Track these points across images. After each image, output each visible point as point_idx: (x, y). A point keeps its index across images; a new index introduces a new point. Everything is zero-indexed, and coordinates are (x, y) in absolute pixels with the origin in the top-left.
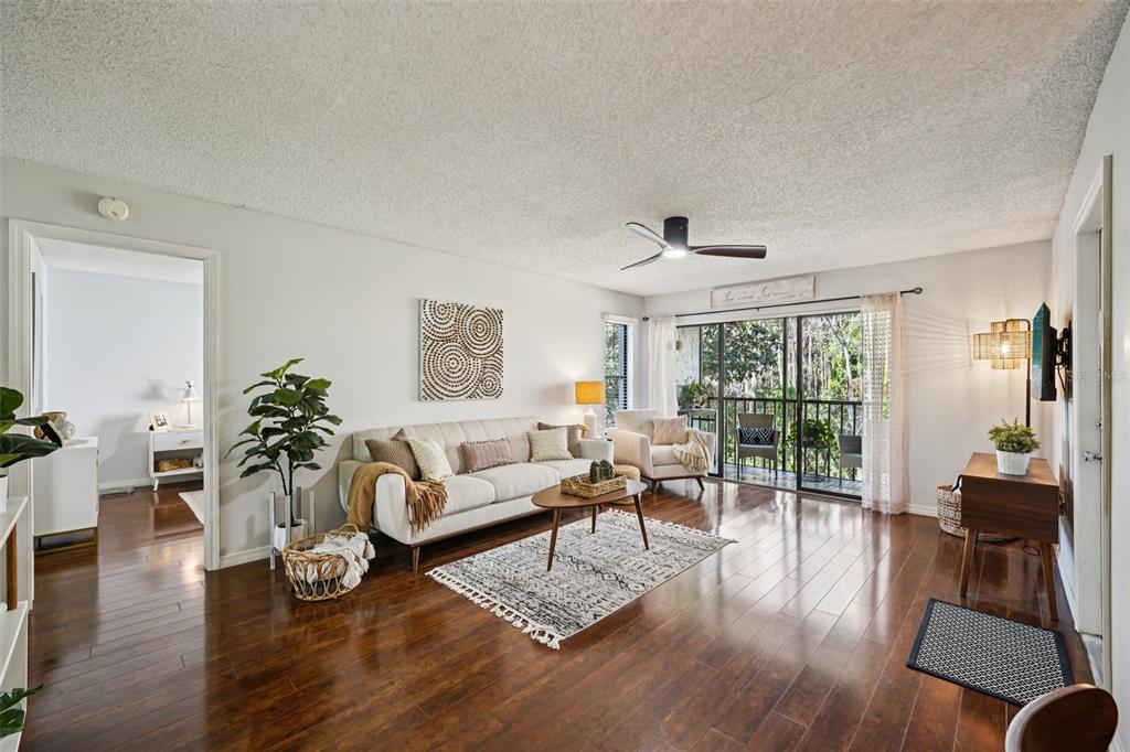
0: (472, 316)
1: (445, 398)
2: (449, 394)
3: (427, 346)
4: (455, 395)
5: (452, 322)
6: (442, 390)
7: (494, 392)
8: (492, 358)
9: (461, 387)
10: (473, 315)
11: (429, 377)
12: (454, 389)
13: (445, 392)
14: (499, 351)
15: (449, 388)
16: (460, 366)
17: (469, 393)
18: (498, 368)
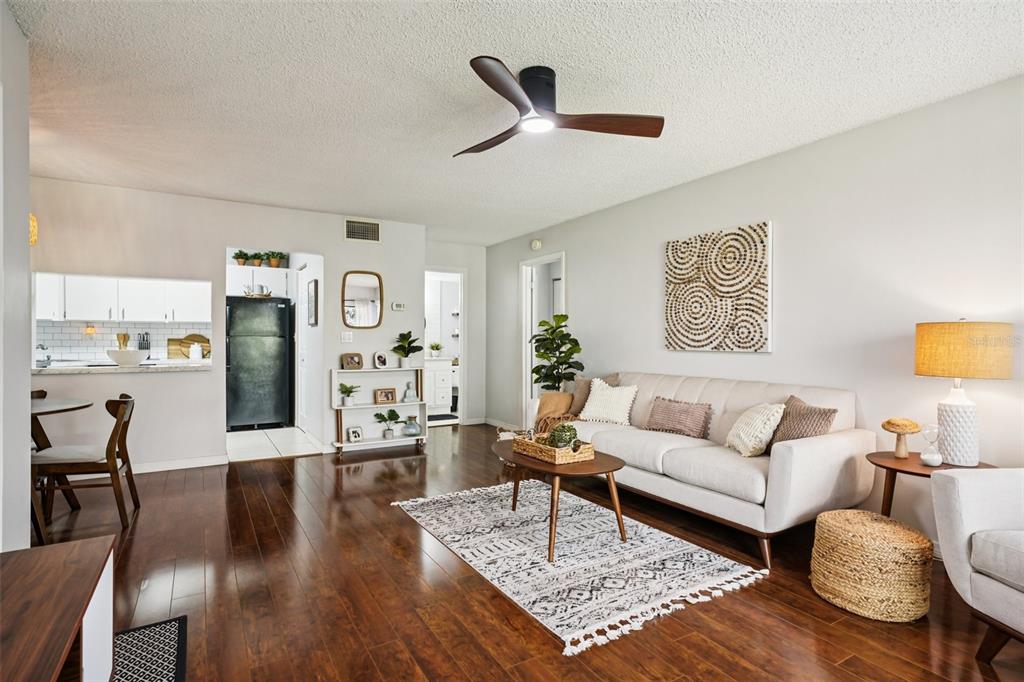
0: (718, 245)
1: (687, 348)
2: (693, 343)
3: (669, 291)
4: (698, 345)
5: (695, 259)
6: (684, 339)
7: (752, 343)
8: (748, 295)
9: (705, 336)
10: (723, 241)
11: (672, 325)
12: (697, 338)
13: (689, 342)
14: (760, 284)
15: (691, 336)
16: (704, 310)
17: (715, 344)
18: (758, 308)
